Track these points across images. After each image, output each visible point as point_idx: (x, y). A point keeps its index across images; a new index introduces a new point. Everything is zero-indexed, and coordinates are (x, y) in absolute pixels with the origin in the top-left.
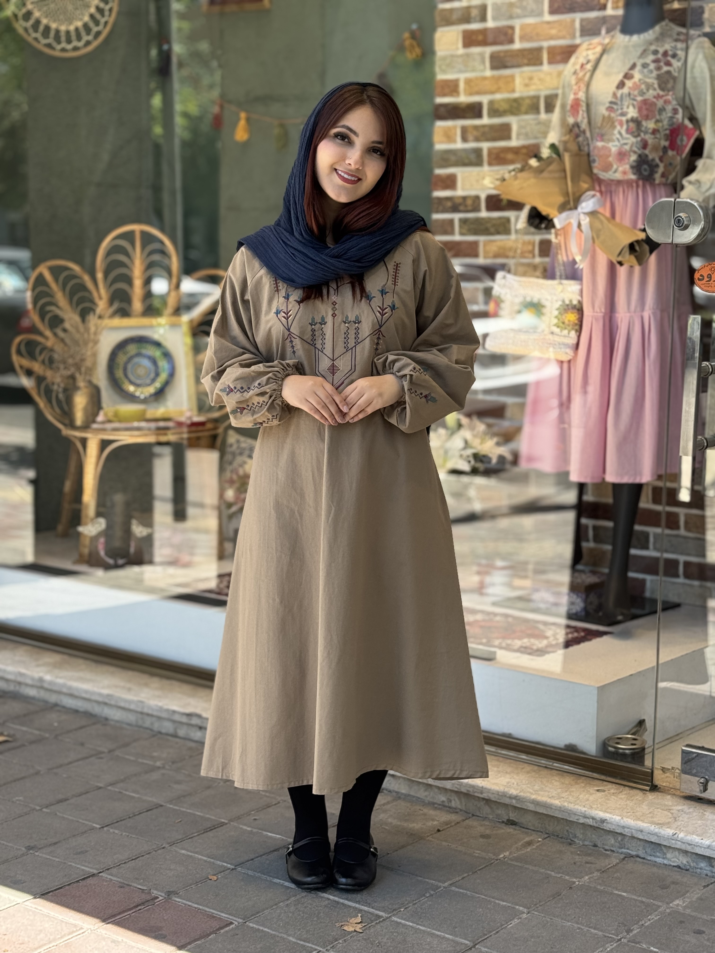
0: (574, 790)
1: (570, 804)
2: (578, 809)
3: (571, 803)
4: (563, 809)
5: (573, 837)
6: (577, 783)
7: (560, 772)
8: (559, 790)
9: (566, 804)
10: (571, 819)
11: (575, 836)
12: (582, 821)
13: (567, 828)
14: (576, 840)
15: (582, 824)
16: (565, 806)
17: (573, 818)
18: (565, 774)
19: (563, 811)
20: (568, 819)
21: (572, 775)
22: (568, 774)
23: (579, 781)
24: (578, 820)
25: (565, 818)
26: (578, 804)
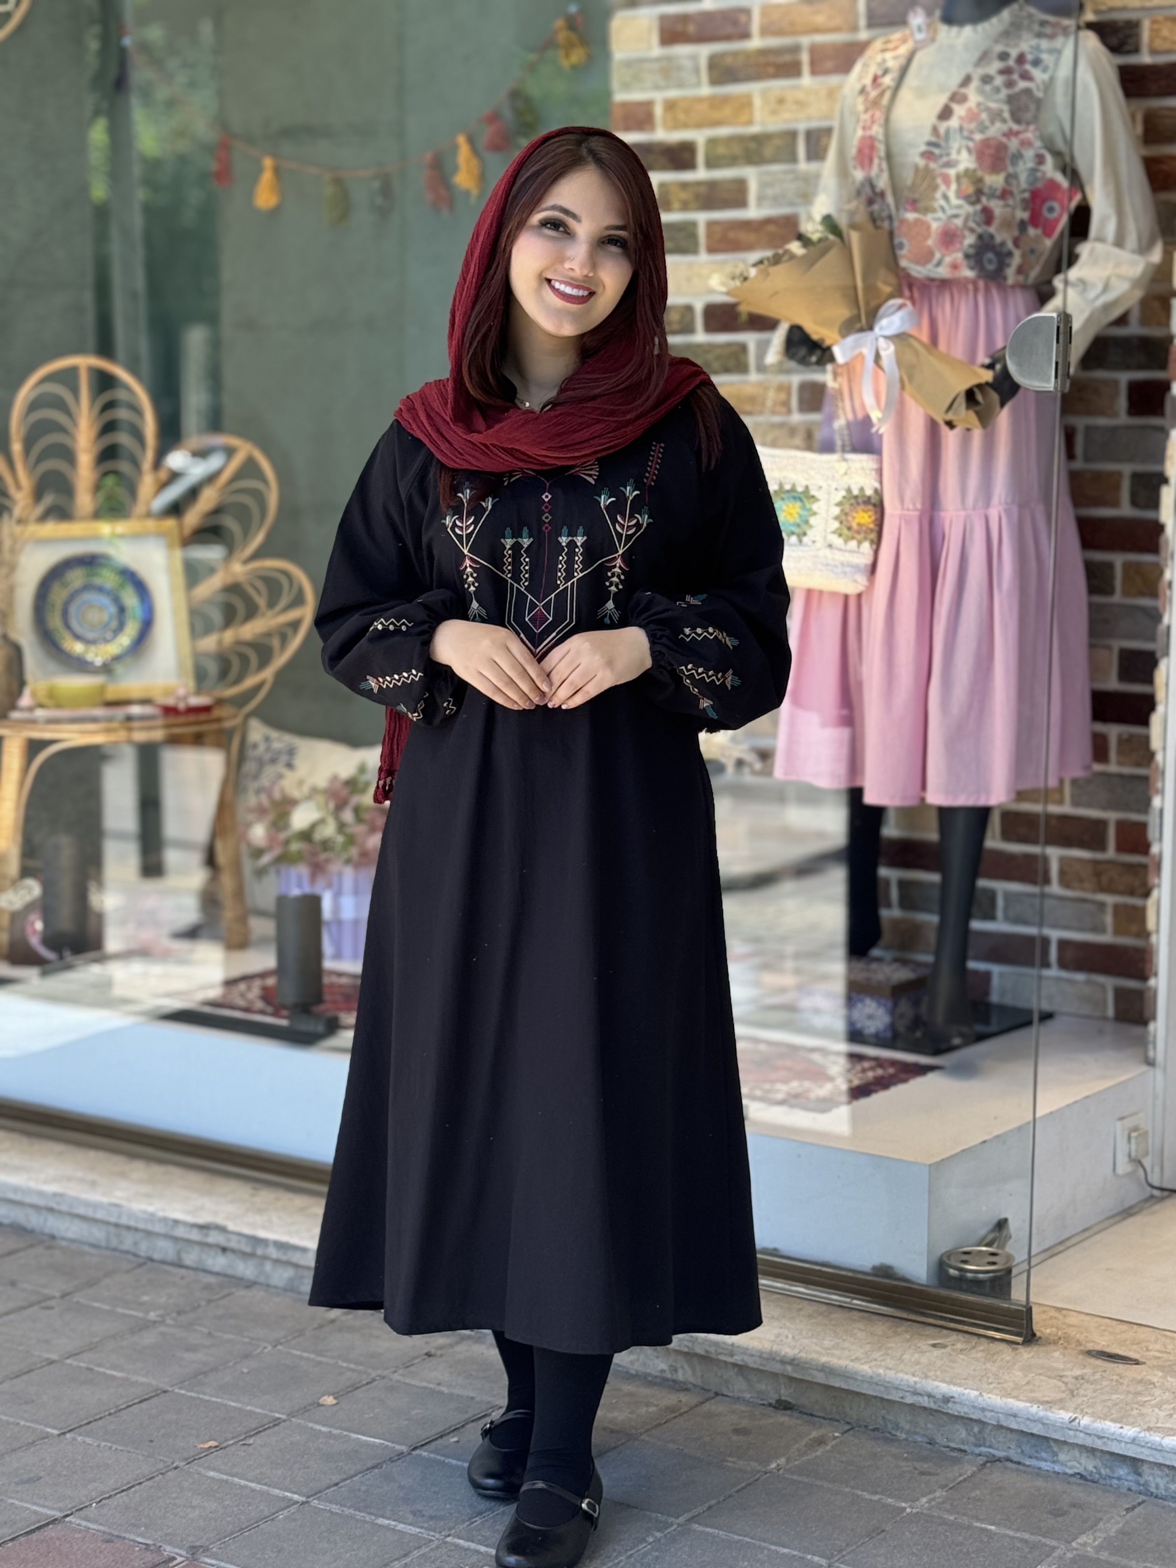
0: (892, 1345)
1: (888, 1372)
2: (902, 1380)
3: (890, 1369)
4: (875, 1380)
5: (893, 1428)
6: (896, 1334)
7: (865, 1315)
8: (868, 1347)
9: (881, 1371)
10: (890, 1397)
11: (897, 1427)
12: (909, 1400)
13: (884, 1412)
14: (898, 1434)
15: (912, 1406)
16: (879, 1375)
17: (894, 1396)
18: (875, 1317)
19: (877, 1384)
20: (886, 1397)
21: (886, 1318)
22: (881, 1318)
23: (899, 1330)
24: (902, 1398)
25: (880, 1395)
26: (901, 1371)
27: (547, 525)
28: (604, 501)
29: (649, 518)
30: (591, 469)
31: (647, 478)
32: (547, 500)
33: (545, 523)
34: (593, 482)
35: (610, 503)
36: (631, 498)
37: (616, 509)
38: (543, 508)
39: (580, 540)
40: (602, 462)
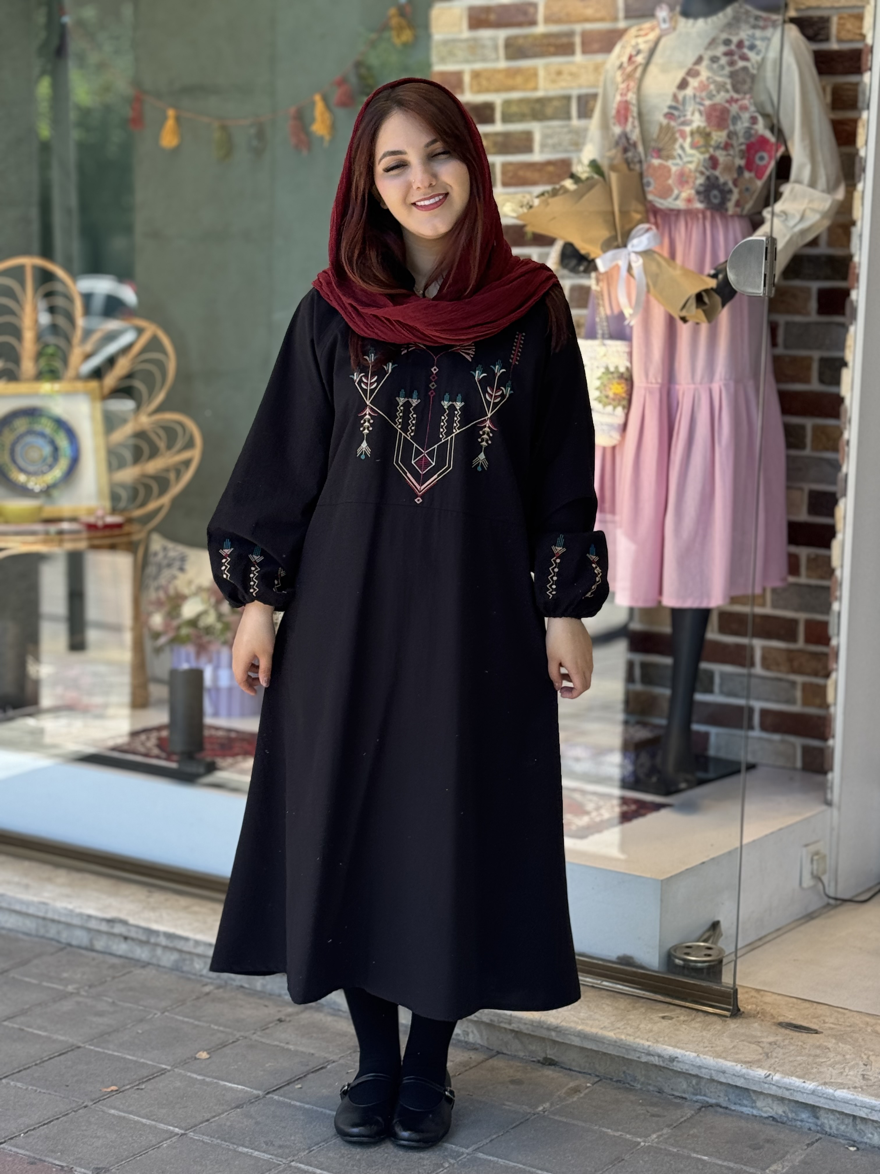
0: (632, 1017)
1: (628, 1037)
2: (639, 1044)
3: (630, 1035)
4: (618, 1044)
5: (631, 1081)
6: (634, 1008)
7: (611, 993)
8: (613, 1019)
9: (623, 1037)
10: (630, 1057)
11: (635, 1079)
12: (644, 1059)
13: (625, 1068)
14: (635, 1085)
15: (646, 1063)
16: (622, 1040)
17: (633, 1056)
18: (618, 995)
19: (619, 1047)
20: (626, 1057)
21: (627, 996)
22: (623, 996)
23: (637, 1005)
24: (639, 1057)
25: (622, 1055)
26: (638, 1037)
27: (432, 391)
28: (478, 375)
29: (511, 390)
30: (469, 349)
31: (512, 359)
32: (435, 372)
33: (431, 389)
34: (470, 360)
35: (482, 378)
36: (498, 374)
37: (486, 382)
38: (431, 378)
39: (459, 405)
40: (479, 345)
